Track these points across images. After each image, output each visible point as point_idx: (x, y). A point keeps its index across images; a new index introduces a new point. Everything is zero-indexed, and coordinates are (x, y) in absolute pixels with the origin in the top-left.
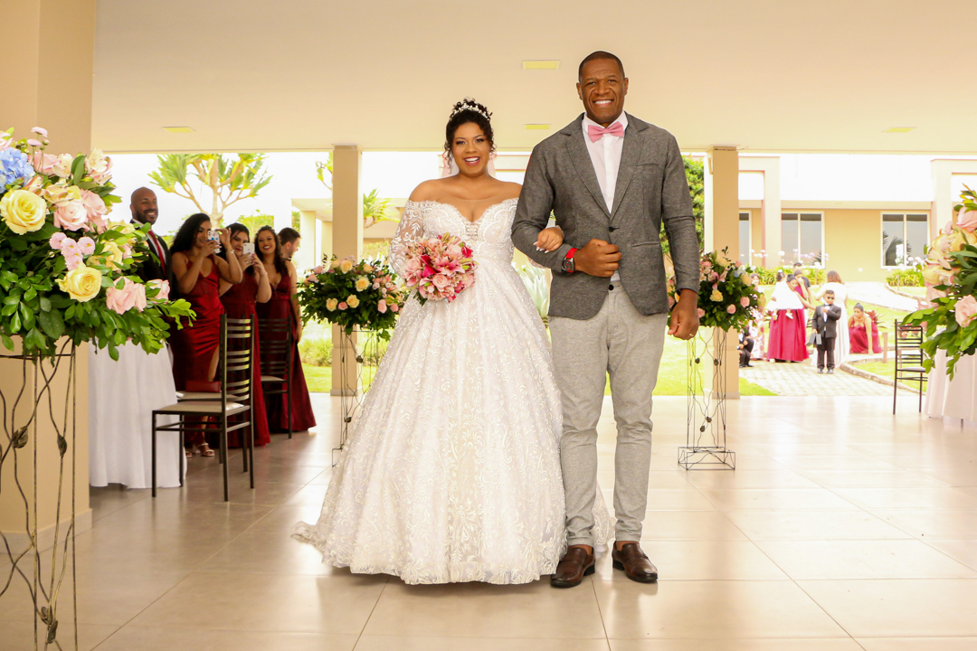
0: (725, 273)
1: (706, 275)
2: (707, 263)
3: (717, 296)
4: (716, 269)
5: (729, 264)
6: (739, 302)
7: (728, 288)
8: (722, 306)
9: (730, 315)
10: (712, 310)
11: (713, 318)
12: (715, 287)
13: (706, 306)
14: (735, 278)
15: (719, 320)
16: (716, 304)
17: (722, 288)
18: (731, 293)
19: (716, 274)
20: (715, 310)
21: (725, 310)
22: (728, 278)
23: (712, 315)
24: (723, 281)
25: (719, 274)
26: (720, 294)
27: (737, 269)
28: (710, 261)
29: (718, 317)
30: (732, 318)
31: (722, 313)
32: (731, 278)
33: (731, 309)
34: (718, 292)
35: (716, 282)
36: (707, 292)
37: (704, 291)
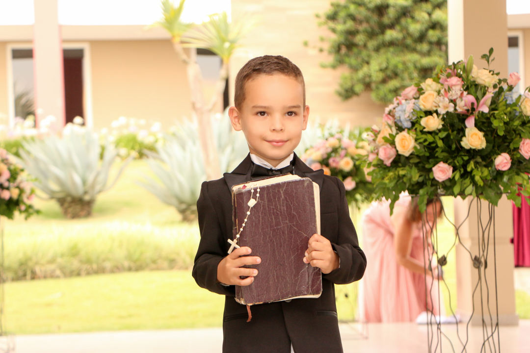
0: (489, 95)
1: (453, 101)
2: (454, 80)
3: (474, 139)
4: (473, 89)
5: (495, 79)
6: (517, 149)
7: (495, 123)
8: (485, 157)
9: (500, 174)
10: (465, 166)
11: (468, 181)
12: (470, 123)
13: (454, 158)
14: (507, 105)
15: (481, 183)
16: (472, 153)
17: (484, 124)
18: (501, 133)
19: (471, 98)
20: (471, 166)
21: (489, 163)
22: (494, 103)
23: (466, 174)
24: (486, 110)
25: (477, 99)
26: (481, 134)
27: (511, 88)
28: (460, 76)
29: (477, 178)
30: (505, 179)
31: (486, 172)
32: (501, 107)
33: (502, 161)
34: (476, 131)
35: (472, 113)
36: (455, 132)
37: (450, 131)
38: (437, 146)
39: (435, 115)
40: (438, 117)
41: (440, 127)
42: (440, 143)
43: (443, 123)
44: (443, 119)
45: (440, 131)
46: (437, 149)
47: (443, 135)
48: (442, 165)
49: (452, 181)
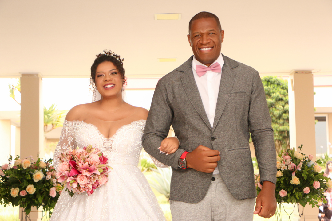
0: (301, 164)
1: (287, 166)
2: (288, 157)
3: (295, 181)
4: (295, 161)
5: (304, 157)
6: (312, 185)
7: (303, 175)
8: (300, 188)
9: (305, 195)
10: (292, 191)
11: (293, 197)
12: (294, 174)
13: (288, 188)
14: (308, 167)
15: (298, 198)
16: (295, 186)
17: (299, 175)
18: (306, 179)
19: (294, 165)
20: (294, 191)
21: (301, 190)
22: (303, 168)
23: (292, 195)
24: (300, 170)
25: (297, 165)
26: (298, 179)
27: (310, 161)
28: (290, 155)
29: (297, 196)
30: (308, 197)
31: (300, 194)
32: (306, 168)
33: (307, 190)
34: (296, 177)
35: (294, 170)
36: (288, 178)
37: (286, 177)
38: (281, 183)
39: (280, 171)
40: (281, 172)
41: (282, 175)
42: (282, 182)
43: (283, 174)
44: (283, 172)
45: (282, 177)
46: (281, 184)
47: (283, 179)
48: (283, 191)
49: (287, 197)
